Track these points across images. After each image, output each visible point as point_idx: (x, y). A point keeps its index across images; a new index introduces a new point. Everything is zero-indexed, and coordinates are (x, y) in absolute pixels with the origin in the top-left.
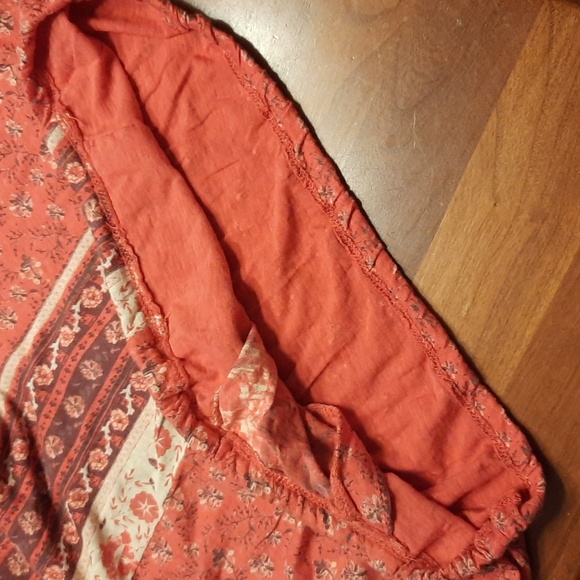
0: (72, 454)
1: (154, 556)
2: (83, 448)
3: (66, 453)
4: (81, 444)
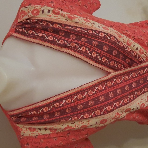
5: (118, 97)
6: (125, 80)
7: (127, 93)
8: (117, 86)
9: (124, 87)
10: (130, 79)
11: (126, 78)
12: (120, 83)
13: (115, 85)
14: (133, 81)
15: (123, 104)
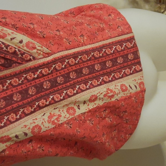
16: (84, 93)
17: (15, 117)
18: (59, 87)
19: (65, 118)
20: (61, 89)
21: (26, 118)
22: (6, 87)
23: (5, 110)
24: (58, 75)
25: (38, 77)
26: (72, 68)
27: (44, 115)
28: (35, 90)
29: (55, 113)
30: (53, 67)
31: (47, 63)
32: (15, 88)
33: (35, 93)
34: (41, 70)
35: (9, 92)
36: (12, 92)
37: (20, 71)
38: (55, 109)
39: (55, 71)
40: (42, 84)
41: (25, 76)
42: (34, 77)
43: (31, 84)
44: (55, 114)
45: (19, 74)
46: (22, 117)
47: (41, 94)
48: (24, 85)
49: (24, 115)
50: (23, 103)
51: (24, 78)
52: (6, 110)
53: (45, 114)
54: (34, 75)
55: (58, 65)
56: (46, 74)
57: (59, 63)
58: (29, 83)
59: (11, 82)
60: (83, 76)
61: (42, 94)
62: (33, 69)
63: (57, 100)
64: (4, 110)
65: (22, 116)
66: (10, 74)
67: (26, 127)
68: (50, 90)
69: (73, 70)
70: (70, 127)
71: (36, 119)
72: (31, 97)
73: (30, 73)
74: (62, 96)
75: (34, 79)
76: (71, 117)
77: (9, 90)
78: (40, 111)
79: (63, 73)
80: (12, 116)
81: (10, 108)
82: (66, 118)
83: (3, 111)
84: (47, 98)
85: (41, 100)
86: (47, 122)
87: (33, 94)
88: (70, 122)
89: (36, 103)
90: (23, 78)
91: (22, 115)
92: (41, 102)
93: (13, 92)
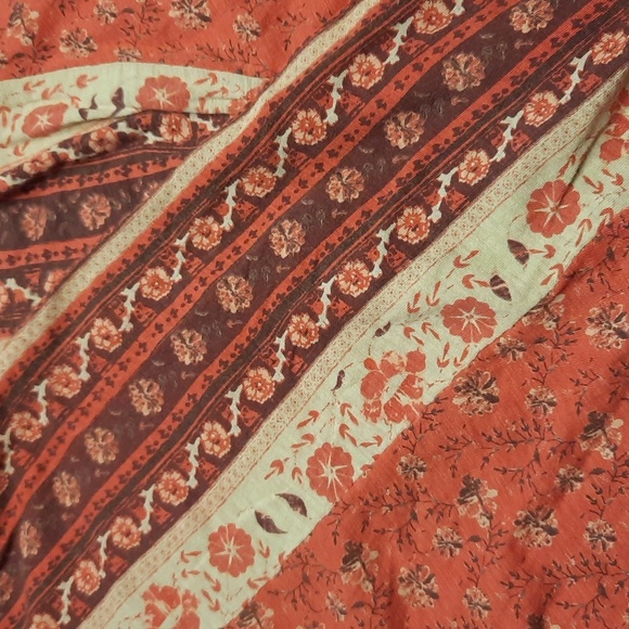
0: (373, 205)
1: (458, 401)
2: (395, 199)
3: (363, 199)
4: (395, 191)
5: (104, 487)
6: (103, 353)
7: (163, 426)
8: (71, 418)
9: (123, 399)
10: (138, 327)
11: (107, 337)
12: (86, 388)
13: (63, 417)
14: (167, 328)
15: (164, 516)
16: (482, 201)
17: (224, 435)
18: (350, 223)
19: (442, 365)
20: (364, 228)
21: (266, 425)
22: (131, 321)
23: (174, 419)
24: (327, 168)
25: (240, 225)
26: (381, 104)
27: (339, 384)
28: (245, 284)
29: (388, 354)
30: (280, 149)
31: (243, 146)
32: (165, 314)
33: (250, 297)
34: (238, 187)
35: (151, 340)
36: (159, 337)
37: (154, 231)
38: (379, 333)
39: (305, 157)
40: (264, 247)
41: (181, 243)
42: (224, 231)
43: (220, 265)
44: (393, 360)
45: (155, 245)
46: (252, 427)
47: (276, 291)
48: (195, 283)
49: (257, 415)
50: (221, 362)
51: (185, 255)
52: (179, 419)
53: (342, 373)
54: (219, 220)
55: (302, 127)
56: (267, 191)
57: (301, 115)
58: (212, 266)
59: (139, 293)
60: (462, 108)
61: (282, 289)
62: (197, 199)
63: (355, 292)
64: (169, 419)
65: (247, 421)
66: (124, 261)
67: (281, 471)
68: (312, 257)
69: (390, 106)
70: (491, 398)
71: (314, 414)
72: (243, 326)
73: (198, 222)
74: (377, 264)
75: (227, 237)
76: (475, 348)
77: (145, 328)
78: (315, 370)
79: (349, 146)
80: (210, 433)
81: (187, 405)
82: (447, 362)
83: (170, 428)
84: (311, 302)
85: (289, 321)
86: (361, 418)
87: (246, 305)
88: (478, 374)
89: (276, 342)
90: (179, 255)
91: (248, 416)
92: (291, 328)
93: (164, 334)
